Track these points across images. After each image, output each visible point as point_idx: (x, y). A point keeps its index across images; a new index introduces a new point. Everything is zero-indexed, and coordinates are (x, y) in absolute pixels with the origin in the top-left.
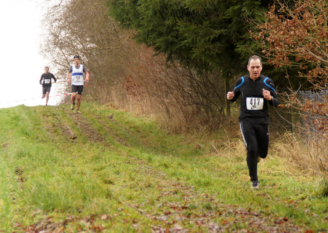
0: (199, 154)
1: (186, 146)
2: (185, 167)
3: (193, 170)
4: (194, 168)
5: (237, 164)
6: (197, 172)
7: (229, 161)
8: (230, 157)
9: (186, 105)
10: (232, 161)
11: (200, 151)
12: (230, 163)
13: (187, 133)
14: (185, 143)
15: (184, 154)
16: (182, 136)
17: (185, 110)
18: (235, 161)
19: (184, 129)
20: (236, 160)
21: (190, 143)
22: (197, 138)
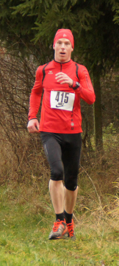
0: (42, 224)
1: (17, 208)
2: (13, 250)
3: (29, 256)
4: (31, 250)
5: (113, 243)
6: (37, 259)
7: (98, 238)
8: (101, 231)
9: (17, 128)
10: (104, 238)
11: (43, 219)
12: (100, 242)
13: (19, 182)
14: (15, 202)
15: (12, 224)
16: (9, 189)
17: (15, 138)
18: (110, 239)
19: (12, 175)
20: (112, 237)
21: (23, 203)
22: (37, 192)
